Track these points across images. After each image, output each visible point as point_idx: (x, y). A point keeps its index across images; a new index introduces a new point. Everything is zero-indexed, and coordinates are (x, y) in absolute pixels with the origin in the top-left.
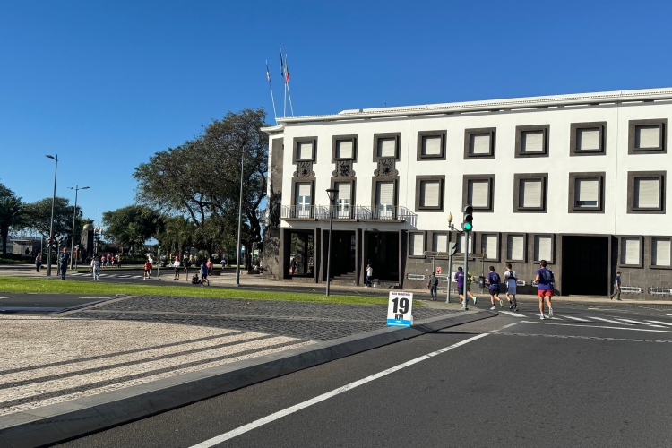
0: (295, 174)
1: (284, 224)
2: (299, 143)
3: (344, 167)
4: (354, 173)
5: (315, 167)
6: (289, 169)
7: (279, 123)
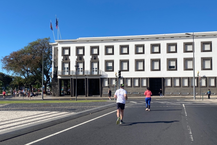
0: (62, 60)
1: (59, 77)
2: (64, 49)
3: (80, 57)
4: (84, 59)
5: (70, 57)
6: (60, 58)
7: (56, 42)
